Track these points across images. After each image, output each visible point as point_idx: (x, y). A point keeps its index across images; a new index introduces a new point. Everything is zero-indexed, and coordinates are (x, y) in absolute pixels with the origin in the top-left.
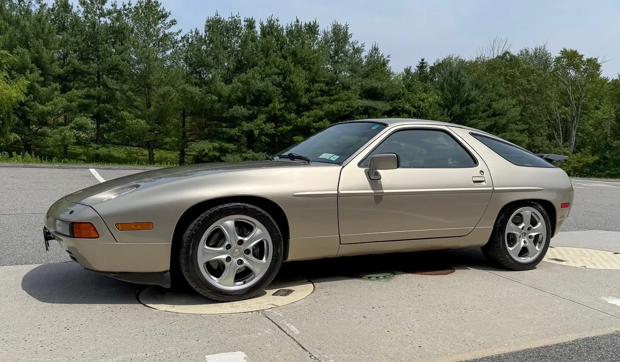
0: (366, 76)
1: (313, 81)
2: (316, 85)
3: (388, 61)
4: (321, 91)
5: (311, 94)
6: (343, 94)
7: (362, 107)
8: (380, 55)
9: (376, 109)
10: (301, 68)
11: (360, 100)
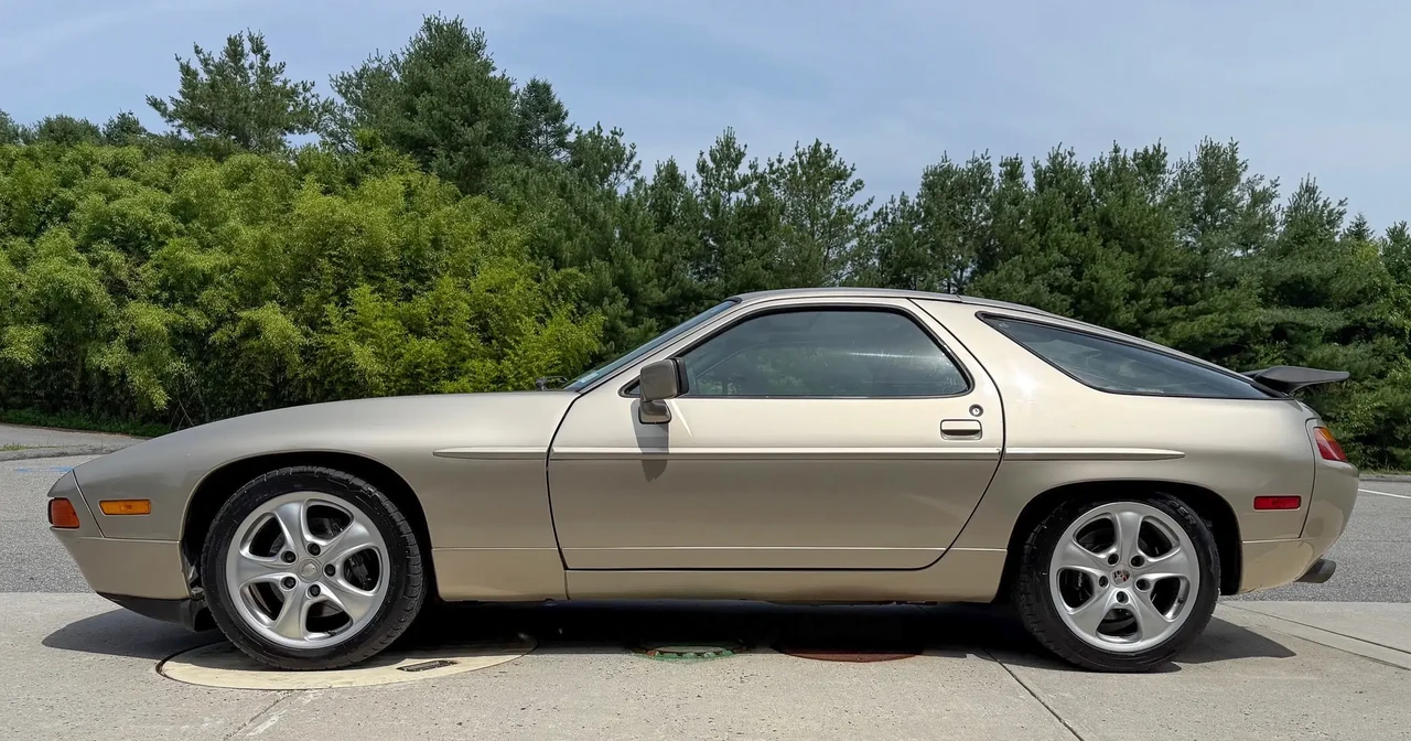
0: (1285, 251)
1: (1148, 274)
2: (1153, 282)
3: (1341, 214)
4: (1168, 294)
5: (1141, 302)
6: (1220, 299)
7: (1269, 325)
8: (1320, 203)
9: (1306, 328)
10: (1118, 249)
11: (1262, 310)
